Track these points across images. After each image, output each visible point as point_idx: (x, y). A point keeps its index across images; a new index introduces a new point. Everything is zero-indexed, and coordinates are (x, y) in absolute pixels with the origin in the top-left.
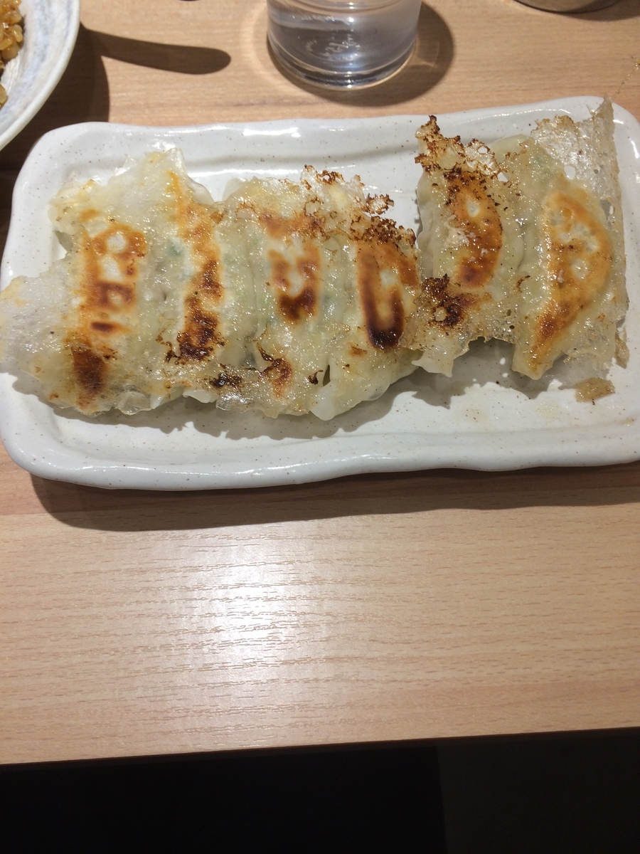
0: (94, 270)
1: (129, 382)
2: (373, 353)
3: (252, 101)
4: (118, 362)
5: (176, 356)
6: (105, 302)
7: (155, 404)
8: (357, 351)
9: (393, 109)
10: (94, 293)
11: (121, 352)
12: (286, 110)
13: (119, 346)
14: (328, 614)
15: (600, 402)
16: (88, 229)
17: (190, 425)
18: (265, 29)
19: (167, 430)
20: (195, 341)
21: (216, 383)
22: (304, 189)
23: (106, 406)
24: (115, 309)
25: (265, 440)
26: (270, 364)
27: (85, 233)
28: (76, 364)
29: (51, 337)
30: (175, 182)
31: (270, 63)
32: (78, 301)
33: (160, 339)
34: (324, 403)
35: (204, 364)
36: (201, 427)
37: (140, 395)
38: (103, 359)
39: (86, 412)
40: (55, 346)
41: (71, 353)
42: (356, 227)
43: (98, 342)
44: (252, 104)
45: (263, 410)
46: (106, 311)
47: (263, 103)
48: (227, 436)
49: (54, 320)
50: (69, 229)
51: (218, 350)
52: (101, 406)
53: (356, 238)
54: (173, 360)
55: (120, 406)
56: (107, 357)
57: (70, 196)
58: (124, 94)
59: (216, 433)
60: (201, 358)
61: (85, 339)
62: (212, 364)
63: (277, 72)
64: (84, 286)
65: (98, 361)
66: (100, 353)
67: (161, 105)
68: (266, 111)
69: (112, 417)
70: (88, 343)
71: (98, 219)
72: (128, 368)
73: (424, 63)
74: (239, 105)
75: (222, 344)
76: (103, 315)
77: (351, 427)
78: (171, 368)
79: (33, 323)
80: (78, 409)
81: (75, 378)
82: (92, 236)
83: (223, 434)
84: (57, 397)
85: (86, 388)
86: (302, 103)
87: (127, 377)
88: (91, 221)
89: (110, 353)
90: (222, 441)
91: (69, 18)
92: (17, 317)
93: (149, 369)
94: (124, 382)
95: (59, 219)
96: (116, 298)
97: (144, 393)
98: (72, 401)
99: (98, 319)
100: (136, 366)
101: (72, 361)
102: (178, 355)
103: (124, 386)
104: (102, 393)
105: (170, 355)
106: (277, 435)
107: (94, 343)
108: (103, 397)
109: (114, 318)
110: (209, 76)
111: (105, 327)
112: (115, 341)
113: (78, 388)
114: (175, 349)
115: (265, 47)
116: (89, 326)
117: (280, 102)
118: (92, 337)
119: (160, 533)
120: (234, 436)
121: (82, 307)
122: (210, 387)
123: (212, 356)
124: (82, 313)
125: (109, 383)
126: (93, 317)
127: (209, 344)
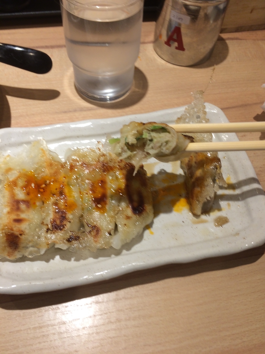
0: (13, 195)
1: (31, 244)
2: (134, 217)
4: (26, 236)
5: (50, 230)
6: (18, 209)
7: (42, 252)
8: (128, 218)
9: (127, 110)
10: (13, 206)
11: (27, 231)
12: (84, 113)
13: (26, 228)
14: (125, 336)
15: (224, 226)
16: (9, 177)
18: (73, 80)
19: (47, 261)
20: (58, 222)
21: (69, 240)
22: (97, 151)
23: (20, 255)
24: (23, 212)
25: (91, 260)
26: (91, 228)
27: (8, 179)
28: (7, 239)
30: (43, 153)
31: (76, 94)
32: (6, 210)
33: (43, 223)
34: (116, 242)
35: (62, 232)
36: (62, 258)
37: (36, 249)
38: (19, 236)
39: (11, 258)
41: (4, 234)
42: (120, 164)
43: (17, 228)
44: (70, 111)
45: (90, 249)
46: (19, 213)
47: (75, 111)
51: (68, 226)
52: (18, 255)
53: (121, 169)
54: (49, 232)
55: (26, 254)
56: (21, 235)
58: (17, 111)
59: (69, 260)
60: (61, 230)
61: (10, 228)
62: (66, 232)
63: (79, 97)
64: (9, 203)
65: (17, 237)
66: (17, 233)
67: (33, 114)
68: (77, 114)
69: (23, 259)
70: (12, 229)
71: (13, 172)
72: (30, 238)
73: (137, 90)
74: (65, 112)
75: (70, 222)
76: (18, 215)
78: (49, 236)
80: (8, 258)
81: (6, 245)
82: (11, 180)
83: (73, 259)
85: (11, 249)
86: (91, 109)
87: (30, 242)
88: (10, 173)
89: (22, 233)
90: (73, 263)
93: (39, 237)
94: (28, 244)
96: (23, 206)
97: (37, 248)
98: (5, 255)
100: (34, 237)
101: (5, 238)
102: (51, 229)
103: (28, 246)
104: (19, 250)
105: (48, 230)
106: (96, 257)
107: (15, 229)
108: (19, 251)
109: (23, 216)
110: (52, 101)
111: (18, 221)
112: (24, 226)
113: (8, 249)
114: (50, 226)
115: (73, 88)
116: (12, 221)
117: (82, 109)
118: (13, 226)
119: (47, 308)
120: (77, 260)
121: (9, 213)
122: (66, 242)
123: (66, 228)
124: (8, 216)
125: (22, 245)
126: (14, 217)
127: (65, 222)
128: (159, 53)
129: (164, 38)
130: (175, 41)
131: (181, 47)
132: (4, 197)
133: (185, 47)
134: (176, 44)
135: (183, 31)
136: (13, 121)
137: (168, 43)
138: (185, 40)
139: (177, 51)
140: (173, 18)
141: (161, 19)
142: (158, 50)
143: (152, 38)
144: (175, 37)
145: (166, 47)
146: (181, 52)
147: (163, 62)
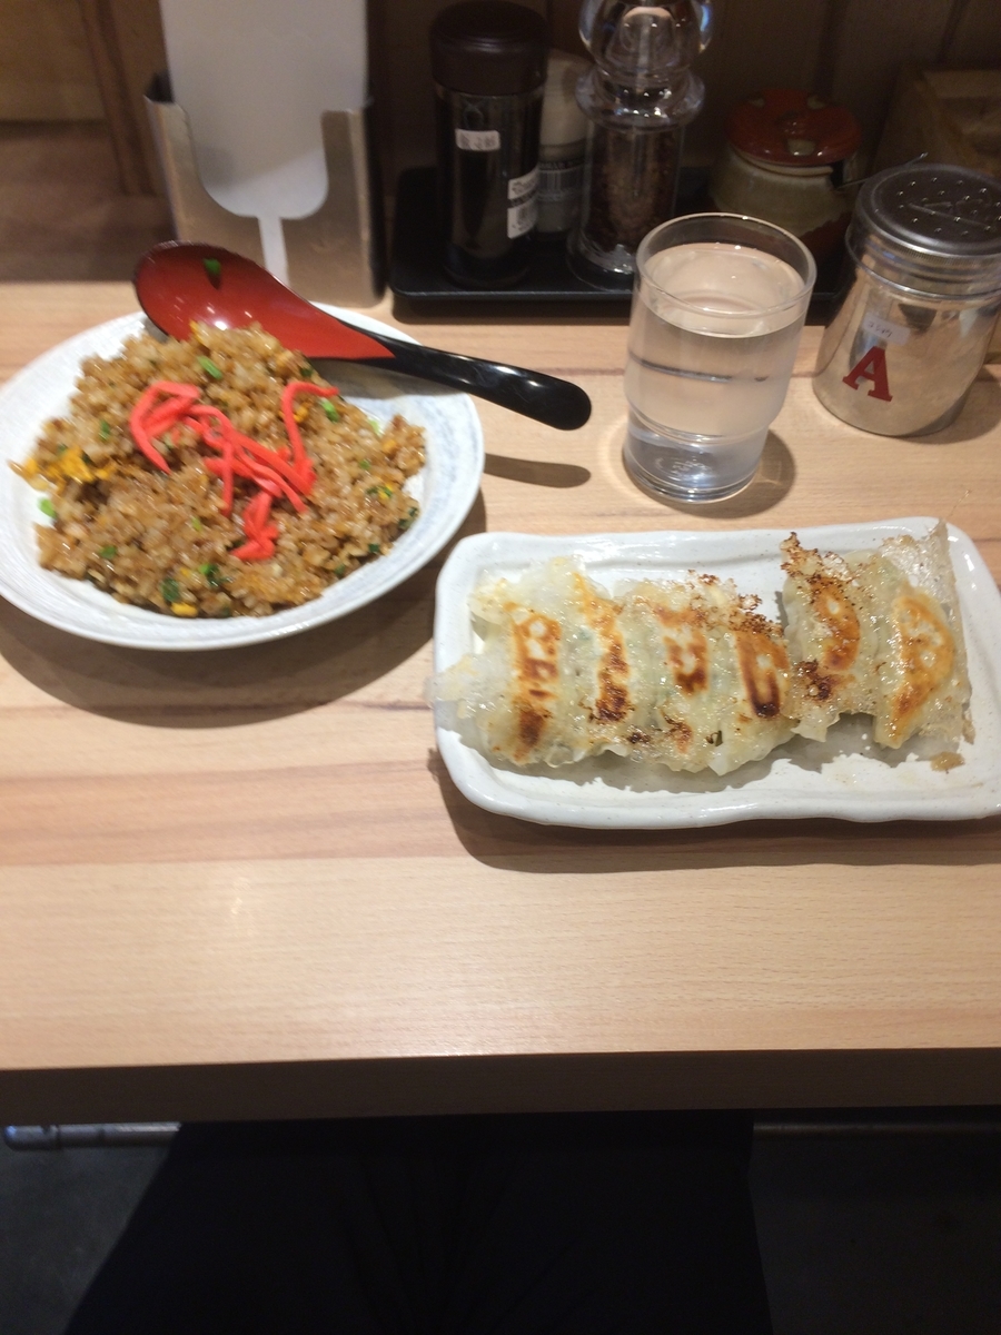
0: (524, 651)
1: (558, 739)
2: (757, 721)
3: (614, 512)
4: (553, 721)
5: (596, 718)
6: (535, 675)
7: (578, 758)
8: (744, 719)
9: (743, 521)
10: (527, 667)
11: (555, 713)
12: (644, 520)
13: (552, 709)
15: (952, 771)
16: (513, 617)
17: (599, 780)
18: (619, 448)
19: (580, 783)
20: (610, 707)
21: (631, 741)
22: (688, 588)
23: (537, 758)
24: (544, 680)
25: (664, 794)
26: (673, 726)
27: (513, 621)
28: (523, 721)
29: (501, 699)
30: (580, 582)
31: (627, 479)
32: (516, 673)
33: (581, 705)
34: (720, 760)
35: (620, 724)
36: (609, 782)
37: (565, 749)
38: (543, 717)
39: (520, 763)
40: (506, 708)
41: (518, 711)
42: (734, 620)
43: (536, 703)
44: (614, 515)
45: (668, 764)
46: (538, 682)
47: (624, 514)
48: (632, 790)
49: (502, 687)
50: (494, 617)
51: (630, 715)
52: (532, 758)
53: (735, 629)
54: (595, 721)
55: (547, 759)
56: (546, 716)
57: (488, 590)
59: (621, 787)
60: (617, 720)
61: (527, 702)
62: (627, 726)
63: (634, 487)
64: (518, 662)
65: (538, 718)
66: (540, 713)
67: (533, 514)
68: (628, 521)
69: (539, 769)
70: (529, 705)
71: (520, 609)
72: (560, 726)
73: (768, 481)
74: (602, 515)
75: (633, 709)
76: (536, 685)
77: (739, 785)
78: (594, 728)
79: (486, 689)
80: (514, 761)
81: (518, 733)
82: (518, 622)
83: (628, 788)
84: (498, 749)
85: (524, 743)
86: (659, 514)
87: (559, 734)
88: (514, 611)
89: (546, 714)
90: (628, 794)
91: (475, 446)
92: (473, 684)
93: (576, 727)
94: (554, 738)
95: (484, 610)
96: (544, 672)
97: (569, 748)
98: (509, 754)
99: (533, 687)
100: (566, 724)
101: (518, 719)
102: (598, 717)
103: (554, 741)
104: (536, 747)
105: (592, 717)
106: (675, 790)
107: (534, 705)
108: (536, 750)
109: (544, 687)
110: (573, 490)
111: (539, 694)
112: (549, 704)
113: (519, 742)
114: (596, 712)
115: (620, 464)
116: (527, 692)
117: (640, 513)
118: (532, 701)
120: (638, 789)
121: (520, 678)
122: (627, 743)
123: (626, 719)
124: (520, 682)
125: (544, 737)
126: (529, 686)
127: (623, 710)
128: (827, 402)
129: (842, 367)
130: (868, 377)
131: (882, 392)
132: (508, 651)
133: (892, 392)
134: (870, 385)
135: (890, 357)
136: (490, 523)
137: (851, 381)
138: (893, 377)
139: (873, 400)
140: (866, 328)
141: (838, 323)
142: (824, 394)
143: (810, 363)
144: (870, 369)
145: (846, 388)
146: (882, 402)
147: (836, 423)
